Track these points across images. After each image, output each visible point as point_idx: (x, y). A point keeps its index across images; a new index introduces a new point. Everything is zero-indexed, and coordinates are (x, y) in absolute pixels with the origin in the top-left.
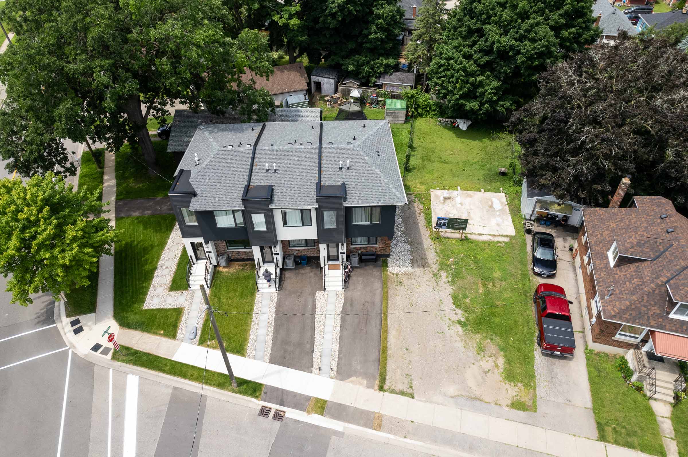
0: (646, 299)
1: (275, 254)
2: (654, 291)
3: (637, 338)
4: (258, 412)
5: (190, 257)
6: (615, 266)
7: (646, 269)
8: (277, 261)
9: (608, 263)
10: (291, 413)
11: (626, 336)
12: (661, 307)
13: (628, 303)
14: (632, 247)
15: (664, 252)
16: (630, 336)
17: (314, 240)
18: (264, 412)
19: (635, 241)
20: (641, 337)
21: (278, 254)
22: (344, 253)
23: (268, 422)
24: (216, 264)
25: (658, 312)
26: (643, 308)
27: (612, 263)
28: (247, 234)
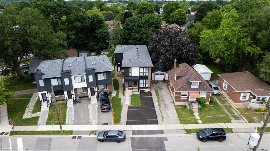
0: (185, 84)
1: (73, 95)
2: (186, 81)
3: (186, 97)
4: (71, 138)
5: (41, 100)
6: (176, 80)
7: (183, 78)
8: (73, 97)
9: (175, 80)
10: (83, 136)
11: (183, 97)
12: (189, 85)
13: (181, 86)
14: (179, 73)
15: (187, 73)
16: (185, 97)
17: (85, 87)
18: (74, 138)
19: (179, 71)
20: (187, 97)
21: (73, 94)
22: (96, 92)
23: (76, 140)
24: (51, 102)
25: (188, 87)
26: (185, 87)
27: (175, 79)
28: (63, 88)
